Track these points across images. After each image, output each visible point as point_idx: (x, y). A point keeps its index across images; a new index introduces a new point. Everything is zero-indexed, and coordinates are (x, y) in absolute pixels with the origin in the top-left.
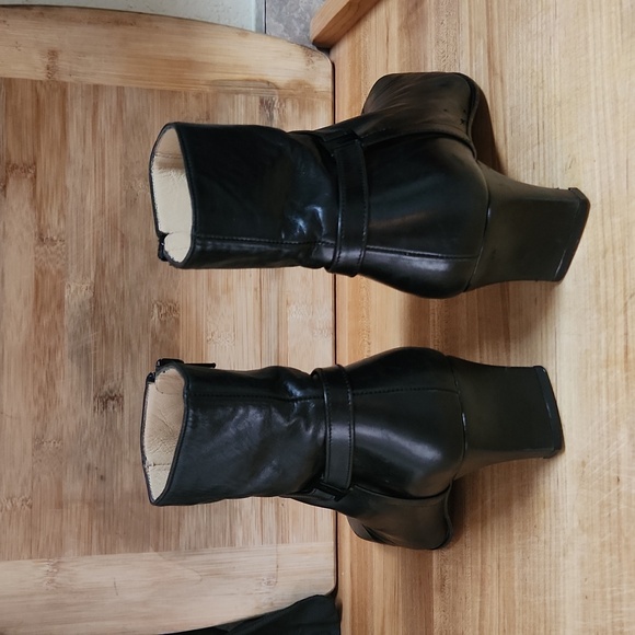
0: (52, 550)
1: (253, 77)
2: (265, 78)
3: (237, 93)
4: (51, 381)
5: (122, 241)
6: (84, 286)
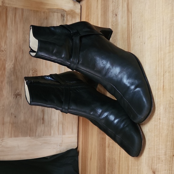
0: (1, 136)
1: (59, 8)
2: (63, 8)
3: (55, 12)
5: (22, 52)
6: (11, 64)
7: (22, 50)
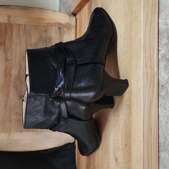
0: (9, 131)
1: (57, 22)
2: (59, 22)
3: (53, 26)
4: (8, 92)
6: (16, 71)
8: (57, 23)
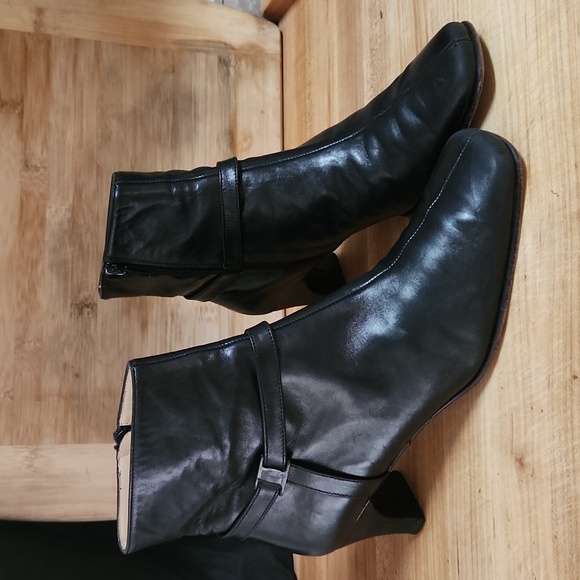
0: (31, 437)
1: (212, 39)
2: (223, 40)
3: (199, 51)
4: (33, 289)
5: (97, 171)
6: (63, 208)
7: (98, 166)
8: (213, 42)
